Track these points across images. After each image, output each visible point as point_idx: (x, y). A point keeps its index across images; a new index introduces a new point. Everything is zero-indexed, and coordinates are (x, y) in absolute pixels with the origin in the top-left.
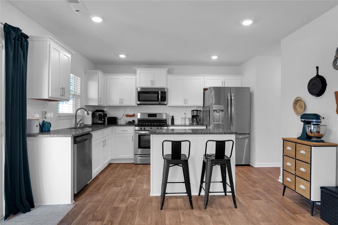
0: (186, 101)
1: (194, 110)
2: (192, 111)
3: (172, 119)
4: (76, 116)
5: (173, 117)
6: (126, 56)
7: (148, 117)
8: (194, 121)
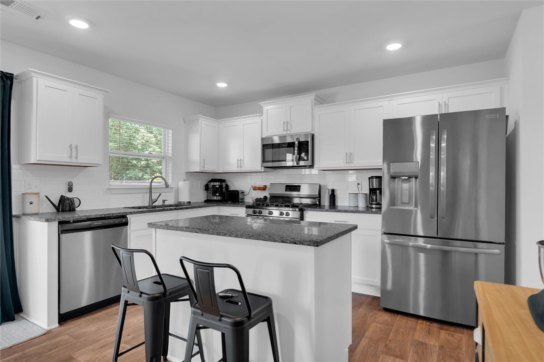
0: (349, 157)
1: (372, 177)
2: (370, 178)
3: (330, 196)
4: (151, 188)
5: (333, 191)
6: (228, 83)
7: (286, 190)
8: (372, 201)
